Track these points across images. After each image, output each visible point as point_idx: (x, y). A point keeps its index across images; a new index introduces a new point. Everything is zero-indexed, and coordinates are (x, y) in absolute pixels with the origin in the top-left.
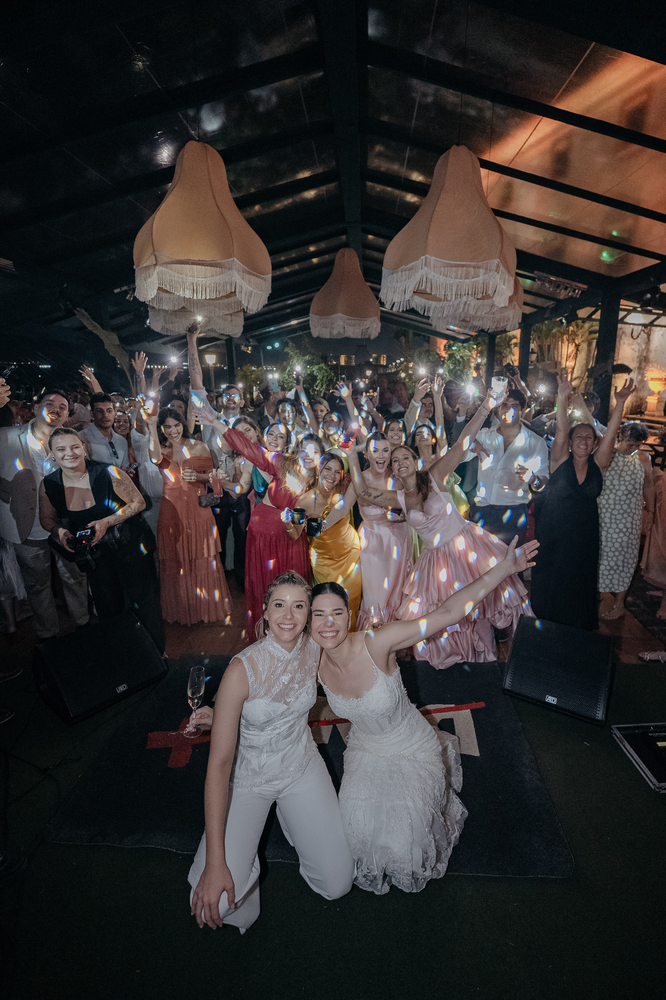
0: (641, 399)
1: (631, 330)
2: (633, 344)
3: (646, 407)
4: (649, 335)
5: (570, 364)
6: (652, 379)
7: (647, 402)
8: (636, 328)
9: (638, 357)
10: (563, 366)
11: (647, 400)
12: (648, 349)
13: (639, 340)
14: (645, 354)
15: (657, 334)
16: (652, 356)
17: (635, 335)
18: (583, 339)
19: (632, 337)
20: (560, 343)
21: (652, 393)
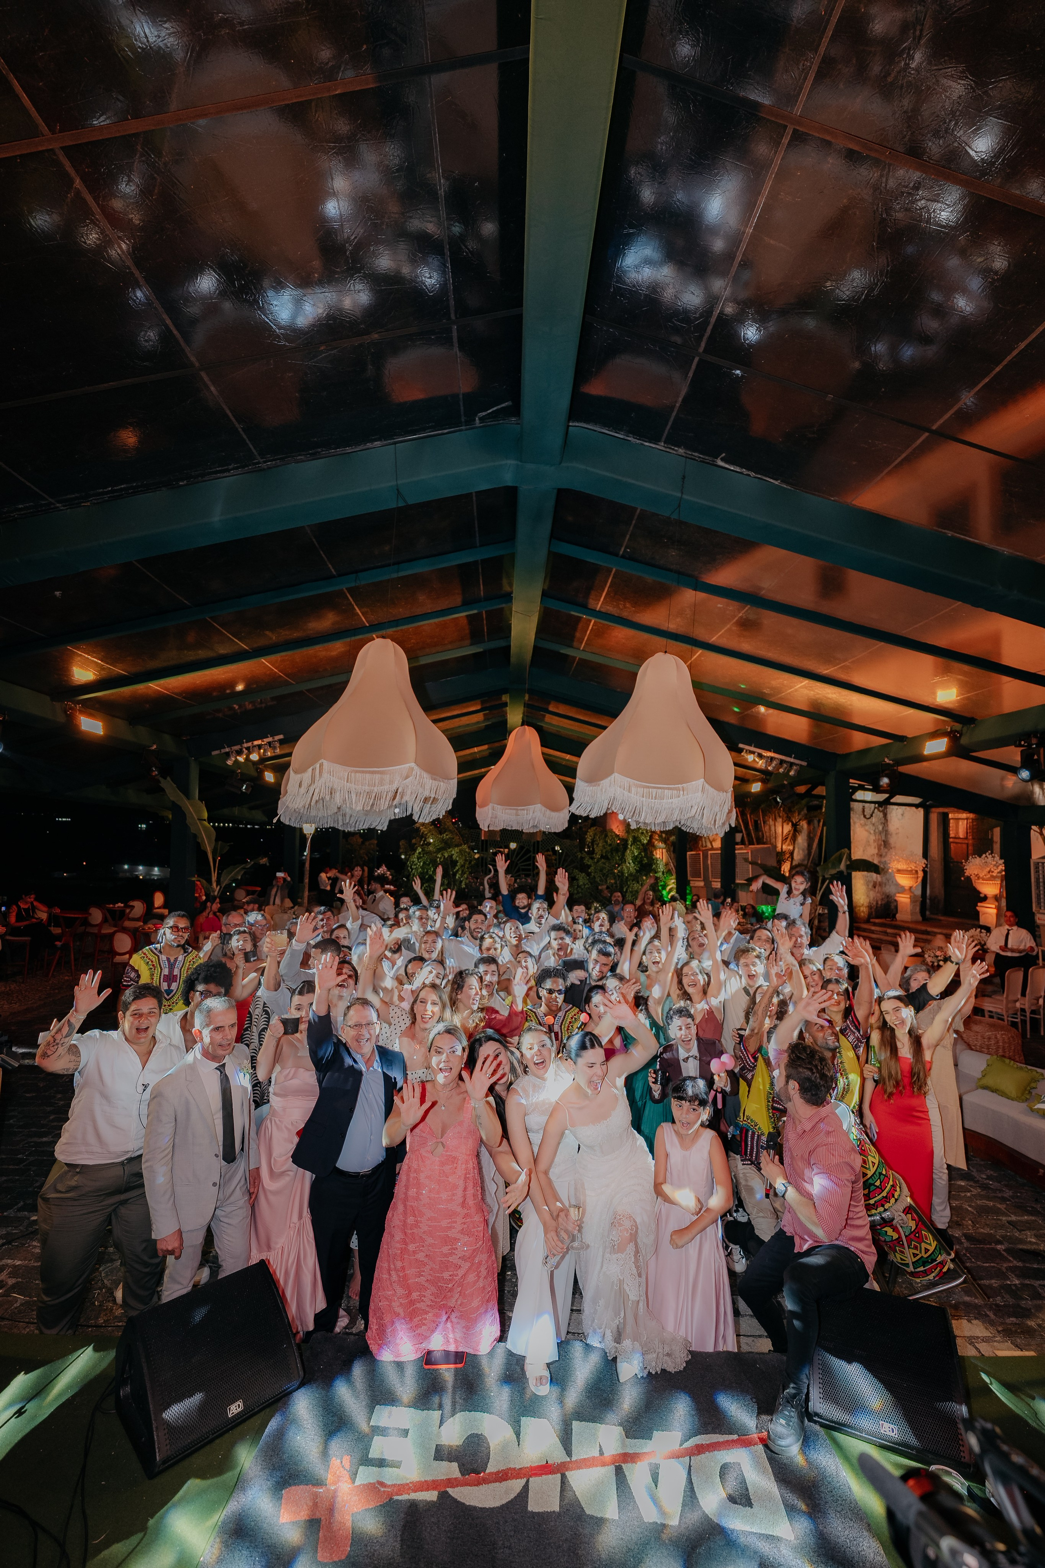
0: (888, 896)
1: (861, 807)
2: (865, 825)
3: (896, 907)
4: (885, 815)
5: (787, 847)
6: (899, 871)
7: (896, 901)
8: (867, 805)
9: (874, 841)
10: (779, 849)
11: (897, 899)
12: (886, 832)
13: (874, 820)
14: (883, 838)
15: (896, 814)
16: (892, 840)
17: (868, 814)
18: (800, 816)
19: (865, 816)
20: (771, 822)
21: (902, 890)
